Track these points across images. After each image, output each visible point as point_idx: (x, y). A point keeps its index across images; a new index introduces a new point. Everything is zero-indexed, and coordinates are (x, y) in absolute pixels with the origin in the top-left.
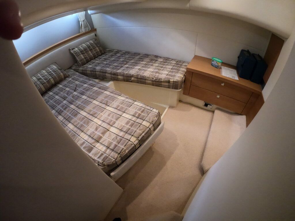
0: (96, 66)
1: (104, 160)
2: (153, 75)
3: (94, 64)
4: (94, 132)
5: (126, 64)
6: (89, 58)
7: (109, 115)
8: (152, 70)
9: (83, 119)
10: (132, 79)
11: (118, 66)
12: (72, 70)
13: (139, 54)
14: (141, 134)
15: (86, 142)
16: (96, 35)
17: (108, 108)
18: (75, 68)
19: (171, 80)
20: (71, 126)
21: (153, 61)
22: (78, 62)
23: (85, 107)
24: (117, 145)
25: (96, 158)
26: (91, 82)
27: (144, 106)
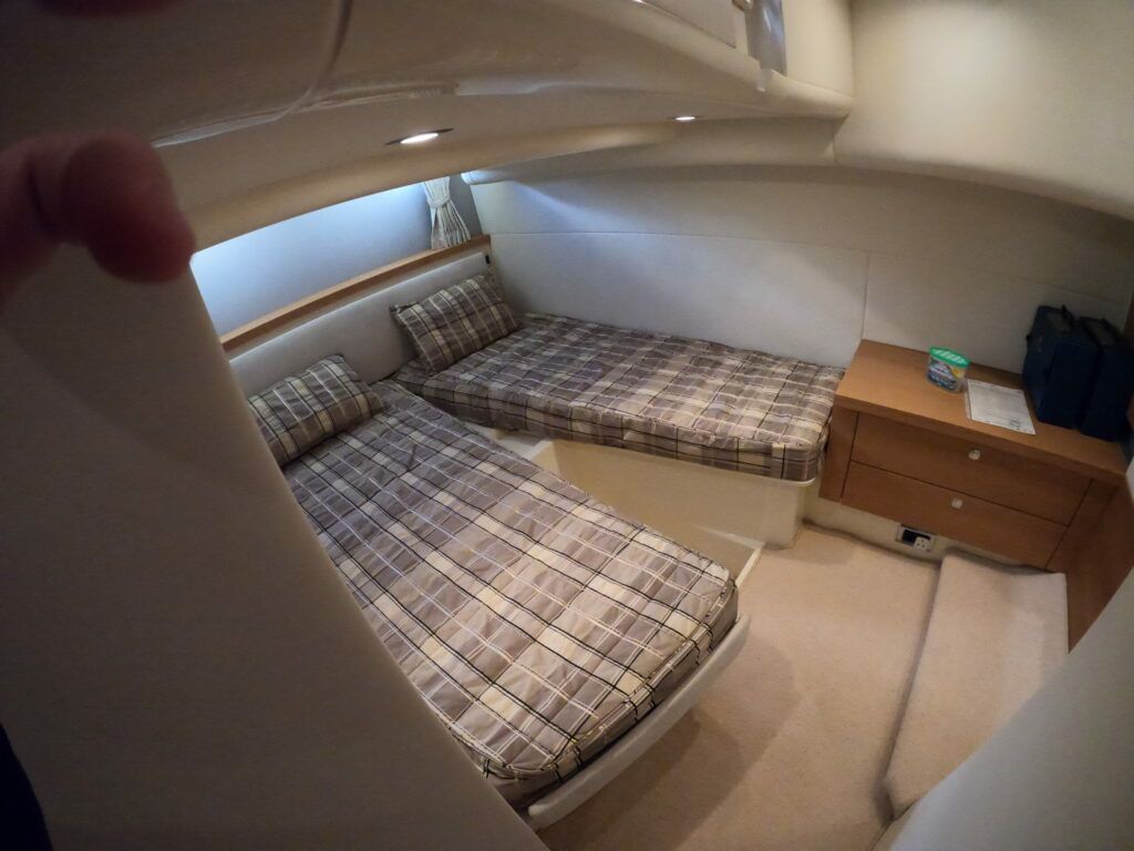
0: (490, 377)
1: (511, 754)
2: (709, 422)
3: (481, 369)
4: (478, 642)
5: (601, 377)
6: (464, 346)
7: (538, 580)
8: (701, 403)
9: (437, 584)
10: (628, 435)
11: (574, 384)
12: (399, 386)
13: (651, 337)
14: (663, 664)
15: (443, 675)
16: (488, 259)
17: (535, 550)
18: (411, 381)
19: (775, 445)
20: (387, 606)
21: (703, 364)
22: (421, 357)
23: (445, 537)
24: (567, 703)
25: (478, 744)
26: (470, 440)
27: (675, 551)
